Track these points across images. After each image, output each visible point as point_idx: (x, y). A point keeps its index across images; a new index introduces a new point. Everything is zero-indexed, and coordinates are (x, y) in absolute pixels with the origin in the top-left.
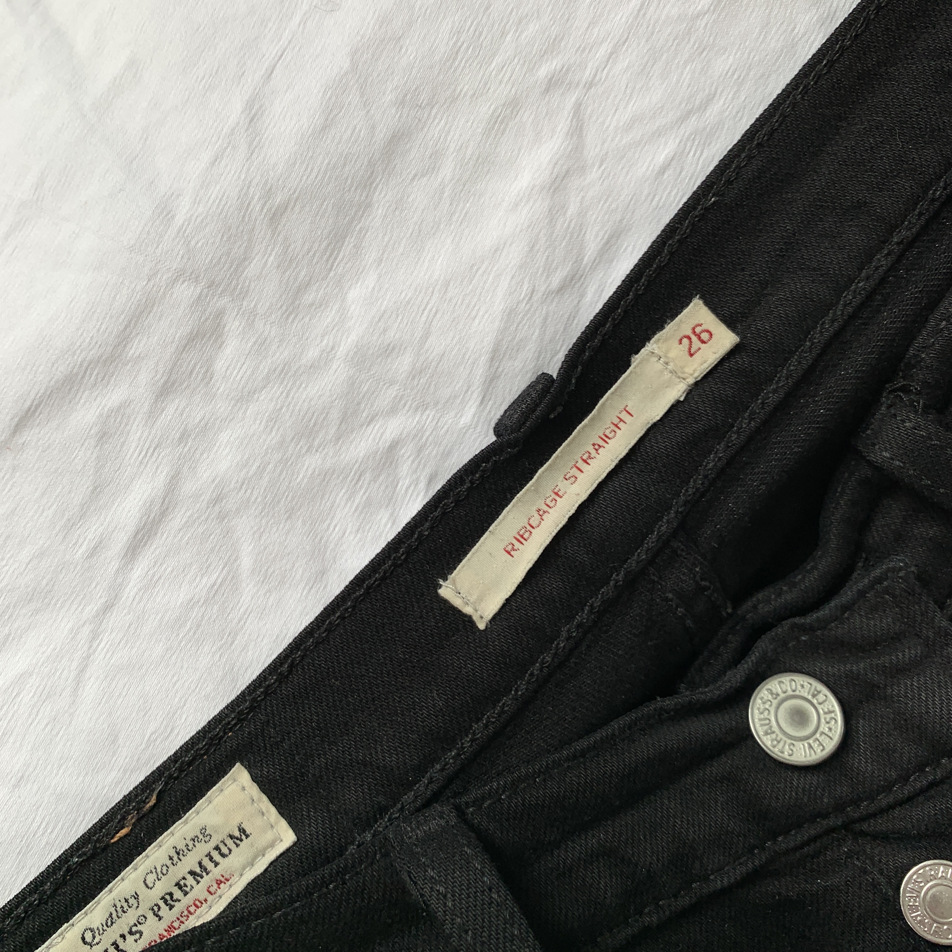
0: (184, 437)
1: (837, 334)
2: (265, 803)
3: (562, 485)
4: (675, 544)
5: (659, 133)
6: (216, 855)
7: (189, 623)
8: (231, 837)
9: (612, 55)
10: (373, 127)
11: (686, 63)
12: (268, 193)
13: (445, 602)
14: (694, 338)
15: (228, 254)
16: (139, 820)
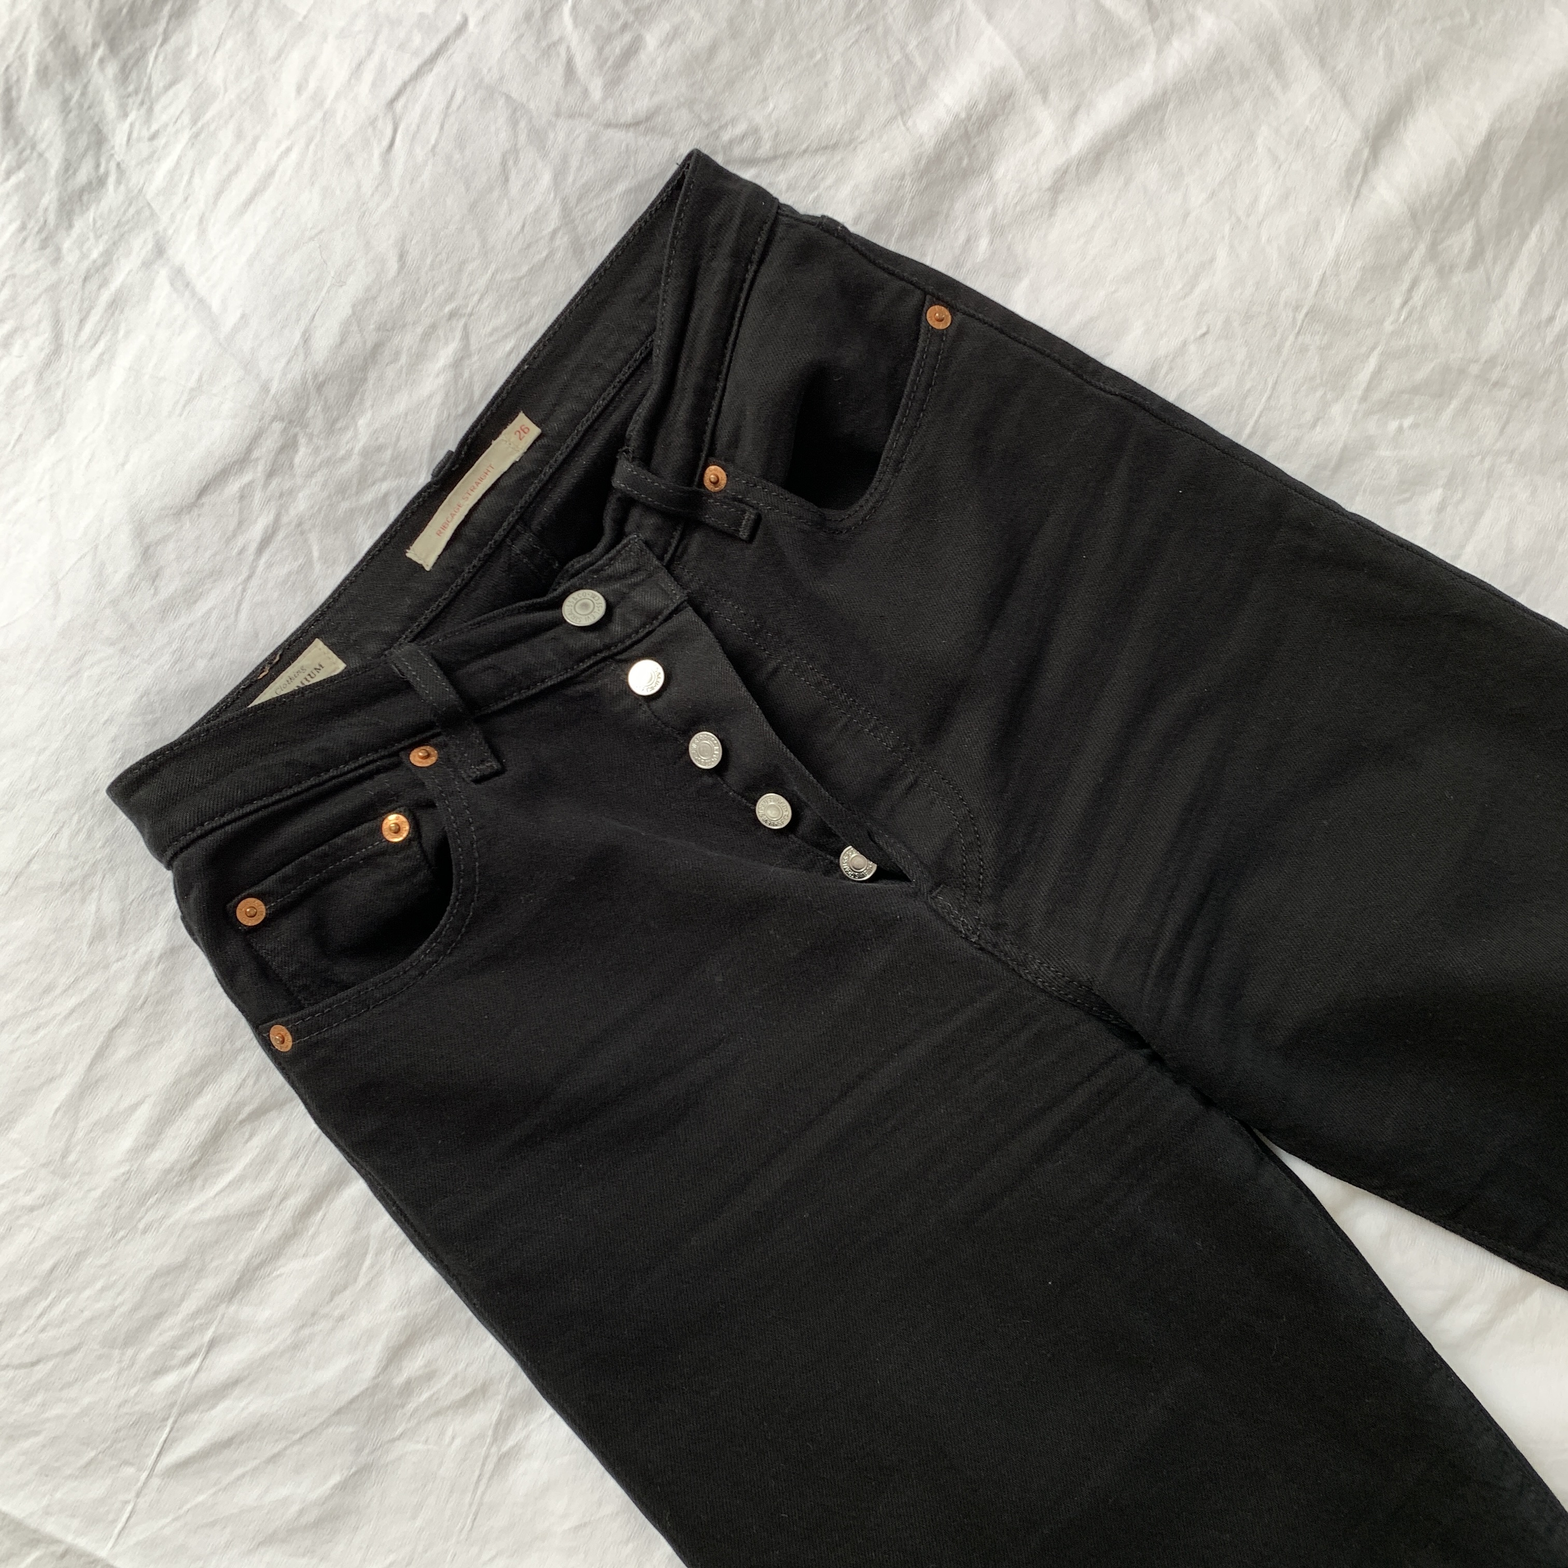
0: (281, 495)
1: (590, 427)
2: (331, 654)
3: (462, 502)
4: (518, 527)
5: (506, 337)
6: (309, 678)
7: (289, 583)
8: (316, 669)
9: (480, 300)
10: (365, 342)
11: (517, 301)
12: (316, 376)
13: (410, 559)
14: (521, 432)
15: (298, 406)
16: (271, 668)
